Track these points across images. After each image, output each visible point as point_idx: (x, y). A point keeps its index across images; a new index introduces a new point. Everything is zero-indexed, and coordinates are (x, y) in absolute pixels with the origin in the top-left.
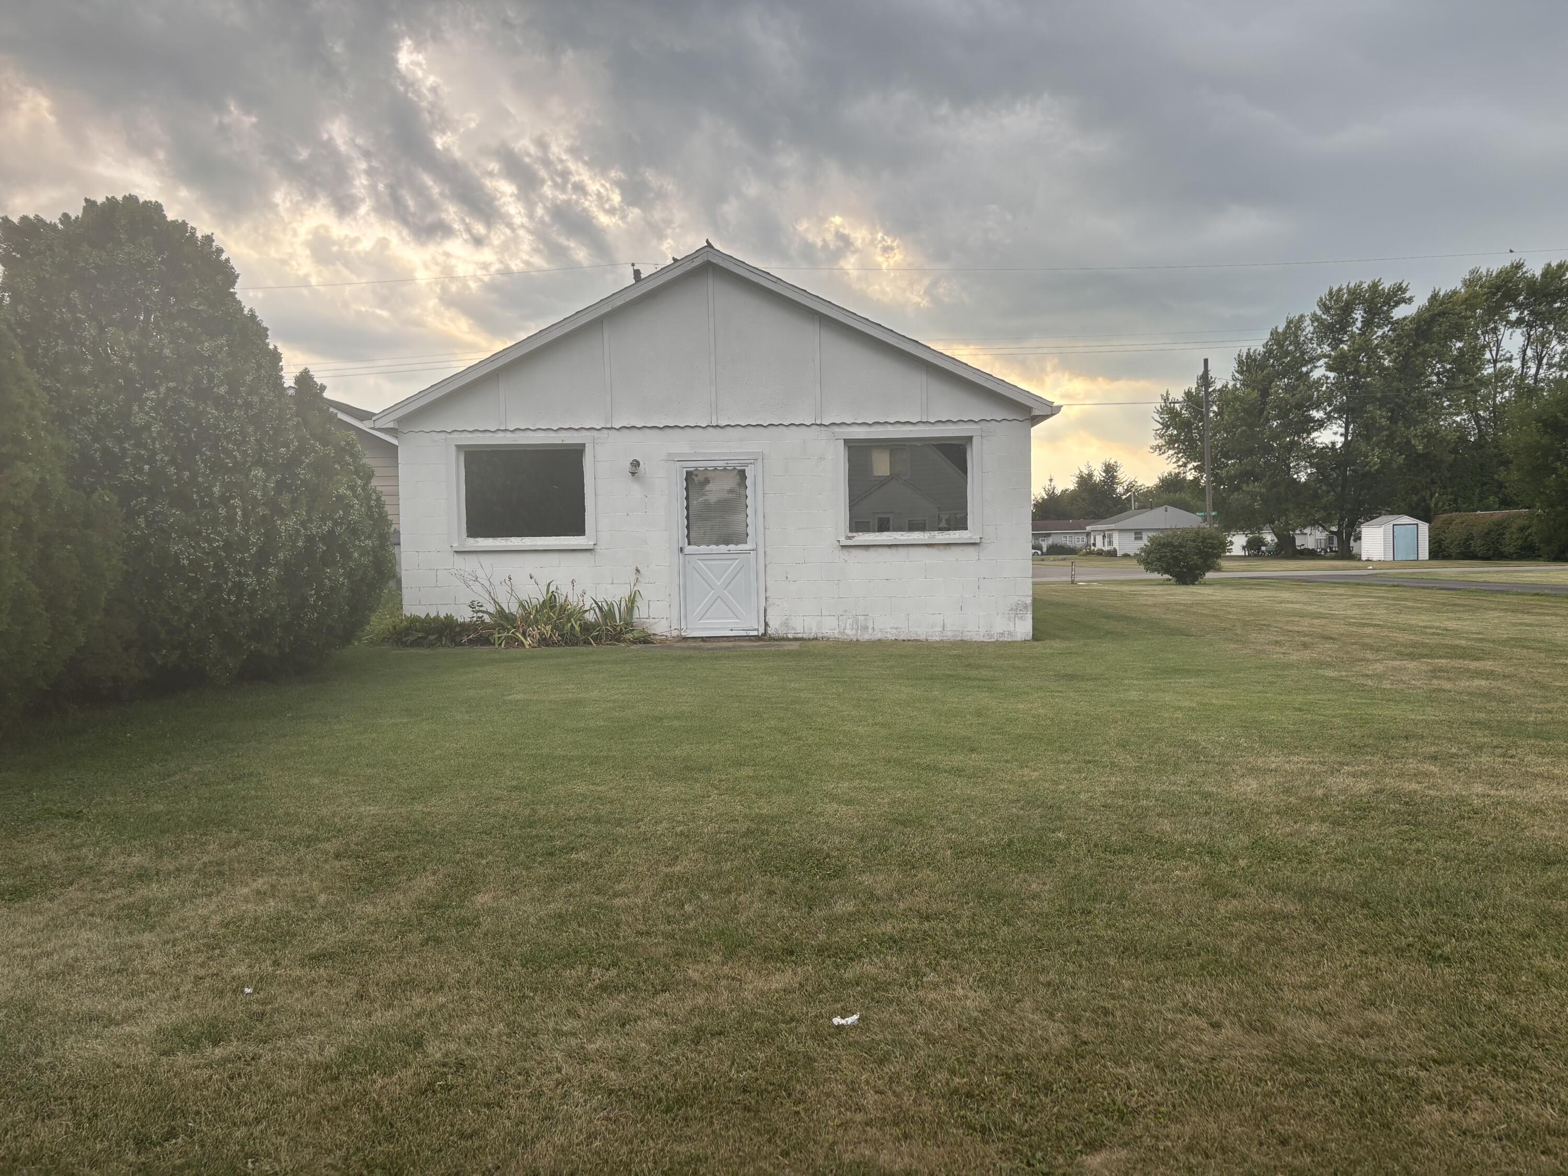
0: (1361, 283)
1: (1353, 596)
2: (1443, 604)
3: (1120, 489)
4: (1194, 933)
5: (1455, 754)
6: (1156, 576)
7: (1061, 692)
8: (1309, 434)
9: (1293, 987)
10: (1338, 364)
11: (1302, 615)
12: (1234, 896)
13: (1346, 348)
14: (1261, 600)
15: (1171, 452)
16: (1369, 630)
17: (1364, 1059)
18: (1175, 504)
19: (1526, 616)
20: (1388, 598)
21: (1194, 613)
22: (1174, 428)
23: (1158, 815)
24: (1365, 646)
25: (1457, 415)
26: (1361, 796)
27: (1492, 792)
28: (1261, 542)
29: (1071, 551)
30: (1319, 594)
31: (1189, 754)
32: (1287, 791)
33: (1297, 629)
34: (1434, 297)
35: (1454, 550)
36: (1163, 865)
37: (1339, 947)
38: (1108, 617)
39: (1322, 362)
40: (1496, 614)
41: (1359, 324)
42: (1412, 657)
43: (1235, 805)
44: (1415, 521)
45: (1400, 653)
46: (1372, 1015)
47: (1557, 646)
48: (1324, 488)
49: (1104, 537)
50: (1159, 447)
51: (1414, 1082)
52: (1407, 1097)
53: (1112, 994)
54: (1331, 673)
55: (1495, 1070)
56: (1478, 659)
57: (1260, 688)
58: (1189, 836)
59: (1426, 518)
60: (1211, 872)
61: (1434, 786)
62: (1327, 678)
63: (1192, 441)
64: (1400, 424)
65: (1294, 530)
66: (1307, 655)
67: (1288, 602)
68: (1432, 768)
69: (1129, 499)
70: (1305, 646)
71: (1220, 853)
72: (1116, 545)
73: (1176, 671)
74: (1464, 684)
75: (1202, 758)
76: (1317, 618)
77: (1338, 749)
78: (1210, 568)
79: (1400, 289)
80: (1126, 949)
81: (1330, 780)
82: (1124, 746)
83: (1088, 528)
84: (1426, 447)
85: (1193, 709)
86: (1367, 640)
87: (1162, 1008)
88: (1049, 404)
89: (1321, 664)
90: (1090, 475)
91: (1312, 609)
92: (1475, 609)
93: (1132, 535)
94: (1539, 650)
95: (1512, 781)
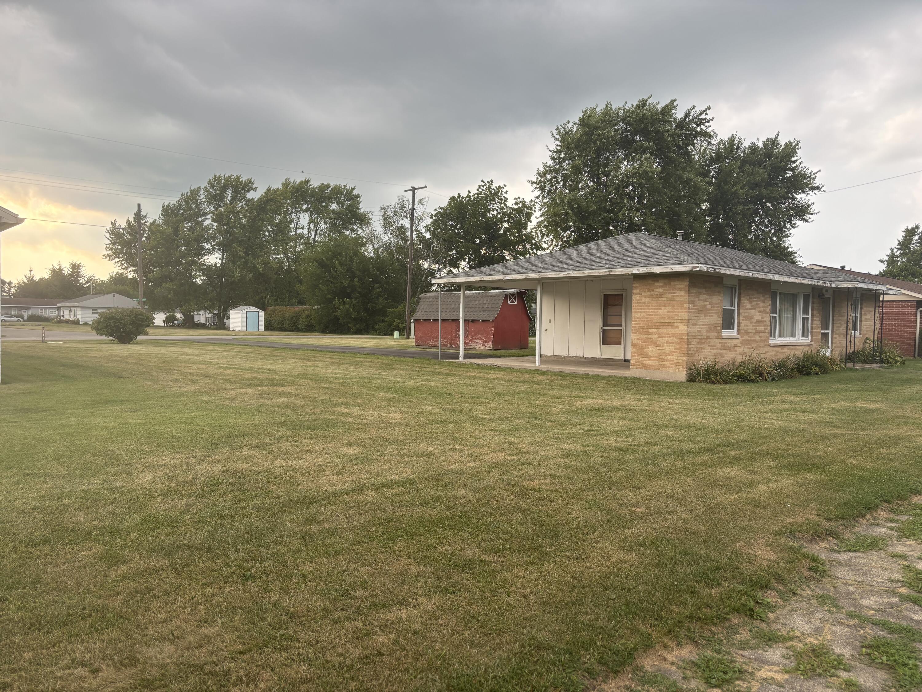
0: (232, 175)
1: (224, 351)
2: (269, 355)
3: (82, 281)
4: (89, 598)
5: (267, 443)
6: (104, 338)
7: (16, 422)
8: (202, 257)
9: (156, 624)
10: (218, 218)
11: (193, 362)
12: (123, 563)
13: (223, 210)
14: (171, 353)
15: (117, 260)
16: (229, 371)
17: (197, 666)
18: (120, 293)
19: (308, 362)
20: (241, 352)
21: (128, 363)
22: (119, 245)
23: (76, 509)
24: (226, 380)
25: (279, 254)
26: (215, 476)
27: (285, 464)
28: (174, 318)
29: (46, 320)
30: (205, 350)
31: (107, 460)
32: (170, 479)
33: (189, 371)
34: (269, 190)
35: (276, 326)
36: (73, 549)
37: (190, 585)
38: (64, 365)
39: (209, 217)
40: (294, 361)
41: (229, 198)
42: (250, 386)
43: (134, 494)
44: (258, 310)
45: (244, 384)
46: (205, 631)
47: (321, 377)
48: (211, 288)
49: (70, 311)
50: (109, 256)
51: (227, 673)
52: (221, 685)
53: (13, 668)
54: (206, 398)
55: (275, 648)
56: (284, 386)
57: (162, 410)
58: (97, 522)
59: (263, 309)
60: (109, 547)
61: (255, 465)
62: (203, 401)
63: (131, 254)
64: (250, 256)
65: (193, 312)
66: (193, 387)
67: (187, 355)
68: (255, 453)
69: (88, 287)
70: (193, 381)
71: (118, 531)
72: (79, 316)
73: (107, 402)
74: (276, 400)
75: (115, 462)
76: (202, 364)
77: (204, 447)
78: (140, 333)
79: (250, 182)
80: (32, 625)
81: (198, 468)
82: (58, 460)
83: (59, 305)
84: (263, 270)
85: (114, 428)
86: (228, 377)
87: (54, 668)
88: (15, 216)
89: (201, 393)
90: (61, 270)
91: (200, 359)
92: (282, 358)
93: (91, 311)
94: (312, 380)
95: (295, 456)
